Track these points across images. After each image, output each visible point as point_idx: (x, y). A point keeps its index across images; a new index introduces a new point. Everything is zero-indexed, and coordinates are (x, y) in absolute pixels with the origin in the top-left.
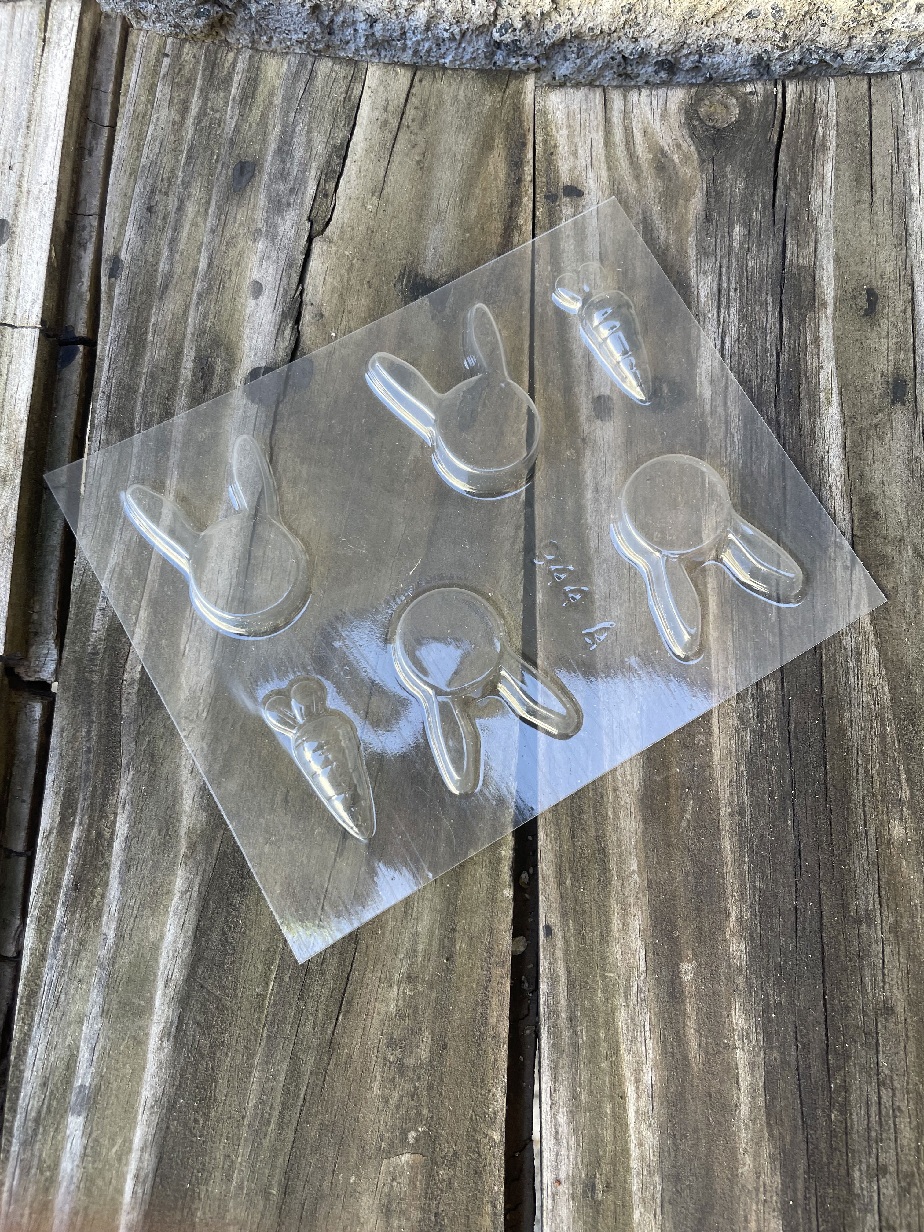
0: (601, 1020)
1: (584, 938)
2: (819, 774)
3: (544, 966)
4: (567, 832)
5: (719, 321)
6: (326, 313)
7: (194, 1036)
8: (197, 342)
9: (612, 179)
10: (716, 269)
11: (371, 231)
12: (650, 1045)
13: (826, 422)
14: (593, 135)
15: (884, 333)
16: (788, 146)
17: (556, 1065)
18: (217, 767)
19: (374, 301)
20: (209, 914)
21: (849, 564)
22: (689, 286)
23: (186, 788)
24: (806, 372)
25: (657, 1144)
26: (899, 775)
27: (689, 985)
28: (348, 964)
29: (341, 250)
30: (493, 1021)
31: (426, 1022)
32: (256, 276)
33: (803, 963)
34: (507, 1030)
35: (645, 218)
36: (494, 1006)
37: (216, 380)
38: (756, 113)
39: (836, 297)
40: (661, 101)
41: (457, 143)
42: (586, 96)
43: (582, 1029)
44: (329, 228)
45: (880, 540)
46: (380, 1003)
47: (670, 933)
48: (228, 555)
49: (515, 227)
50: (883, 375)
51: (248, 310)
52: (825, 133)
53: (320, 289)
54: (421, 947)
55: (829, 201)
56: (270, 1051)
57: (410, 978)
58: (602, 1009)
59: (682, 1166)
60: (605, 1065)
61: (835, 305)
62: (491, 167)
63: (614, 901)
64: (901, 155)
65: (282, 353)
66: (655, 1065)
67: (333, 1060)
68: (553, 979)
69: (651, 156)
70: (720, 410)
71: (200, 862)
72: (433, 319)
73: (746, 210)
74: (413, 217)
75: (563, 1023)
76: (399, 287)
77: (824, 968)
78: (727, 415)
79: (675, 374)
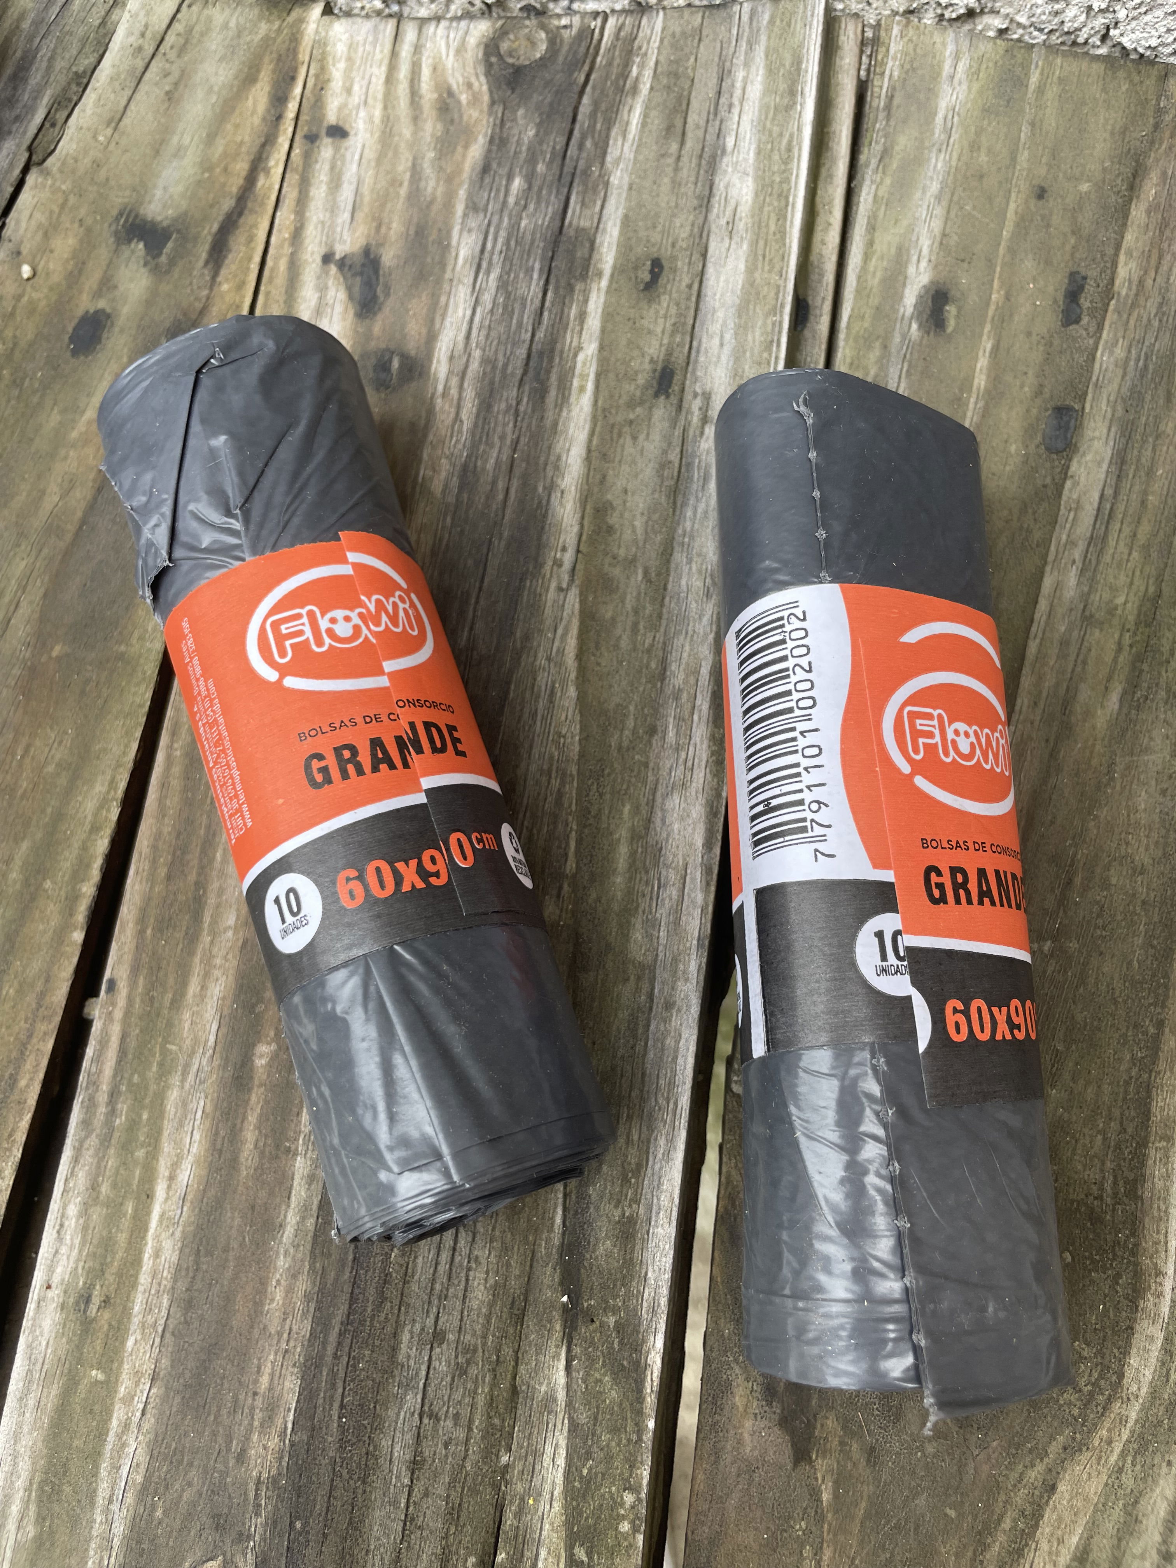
0: (147, 1101)
1: (152, 999)
3: (98, 1027)
4: (163, 872)
5: (474, 288)
6: (25, 252)
9: (387, 120)
10: (484, 227)
11: (97, 165)
12: (197, 1137)
13: (573, 413)
14: (375, 70)
15: (662, 312)
16: (594, 88)
17: (81, 1146)
19: (82, 242)
21: (564, 586)
22: (449, 246)
24: (562, 352)
25: (175, 1258)
26: (567, 844)
27: (261, 1070)
29: (58, 184)
30: (23, 1083)
34: (35, 1097)
35: (414, 165)
36: (28, 1066)
38: (565, 48)
39: (614, 267)
40: (461, 33)
41: (216, 74)
42: (376, 26)
43: (123, 1107)
44: (50, 160)
45: (608, 560)
47: (254, 1006)
49: (263, 169)
50: (652, 361)
52: (639, 74)
55: (628, 152)
58: (153, 1087)
59: (200, 1291)
60: (140, 1154)
61: (612, 276)
62: (250, 102)
63: (197, 960)
64: (722, 100)
66: (197, 1162)
68: (104, 1045)
69: (435, 96)
70: (454, 392)
72: (145, 265)
73: (532, 160)
74: (148, 150)
75: (102, 1097)
76: (114, 227)
78: (460, 399)
79: (412, 347)
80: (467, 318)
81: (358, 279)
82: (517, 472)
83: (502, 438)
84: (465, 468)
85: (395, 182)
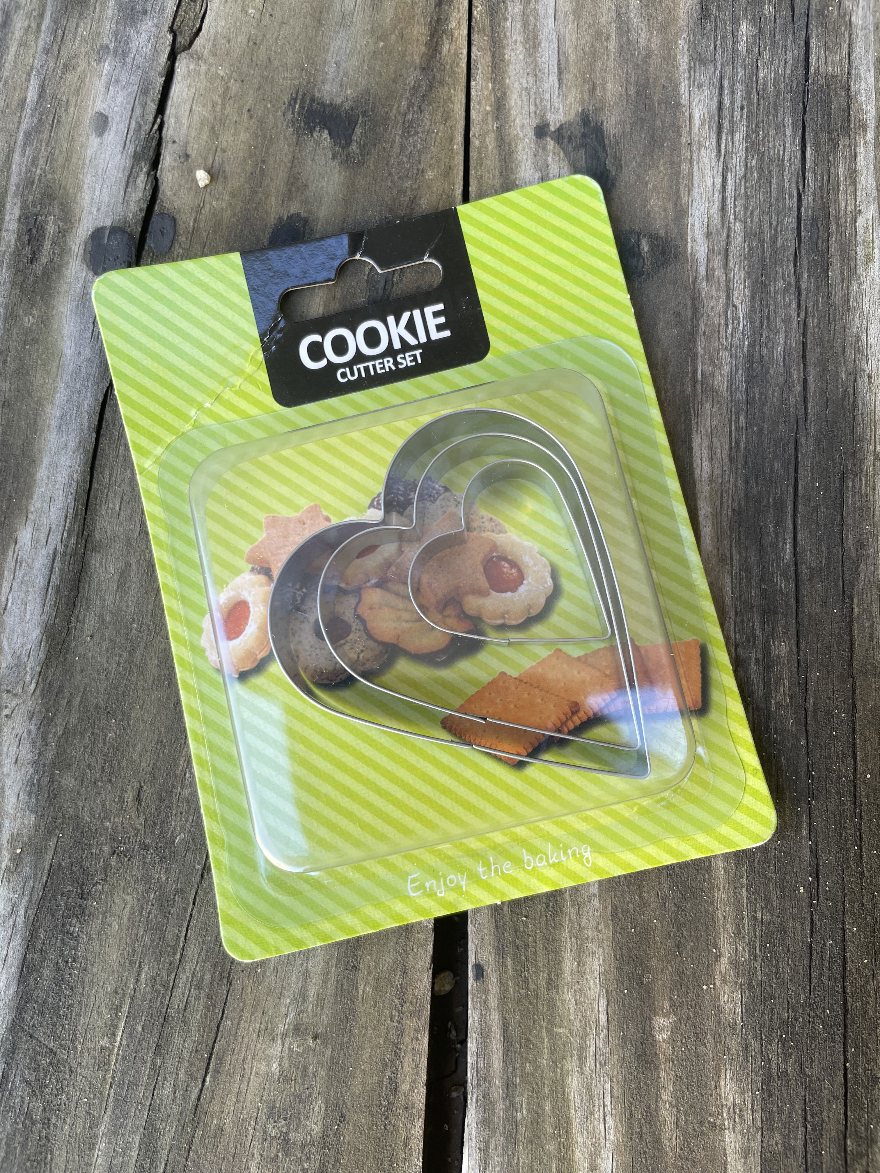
0: (547, 1090)
1: (526, 982)
2: (847, 769)
3: (473, 1017)
5: (719, 151)
6: (193, 154)
7: (22, 1098)
8: (22, 195)
10: (716, 81)
11: (254, 43)
12: (611, 1123)
13: (863, 287)
18: (49, 755)
19: (256, 136)
20: (39, 945)
22: (678, 104)
23: (9, 782)
24: (838, 218)
27: (664, 1045)
28: (218, 1010)
29: (213, 69)
30: (405, 1087)
31: (319, 1086)
32: (100, 106)
33: (817, 1020)
34: (423, 1100)
35: (619, 15)
36: (406, 1068)
37: (47, 244)
43: (522, 1099)
44: (198, 41)
46: (259, 1061)
47: (640, 977)
48: (62, 477)
49: (444, 32)
51: (90, 152)
53: (185, 122)
54: (312, 991)
56: (118, 1118)
57: (298, 1030)
58: (549, 1075)
60: (551, 1147)
63: (566, 933)
65: (133, 207)
66: (617, 1149)
67: (199, 1132)
68: (485, 1035)
70: (719, 273)
71: (27, 878)
72: (334, 157)
74: (309, 21)
75: (497, 1092)
76: (289, 116)
77: (845, 1026)
78: (728, 281)
79: (659, 225)
80: (718, 186)
81: (582, 151)
82: (812, 358)
83: (787, 321)
84: (749, 358)
85: (599, 35)
